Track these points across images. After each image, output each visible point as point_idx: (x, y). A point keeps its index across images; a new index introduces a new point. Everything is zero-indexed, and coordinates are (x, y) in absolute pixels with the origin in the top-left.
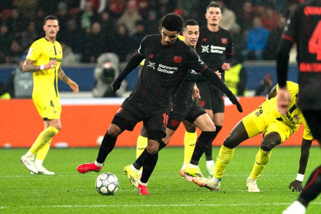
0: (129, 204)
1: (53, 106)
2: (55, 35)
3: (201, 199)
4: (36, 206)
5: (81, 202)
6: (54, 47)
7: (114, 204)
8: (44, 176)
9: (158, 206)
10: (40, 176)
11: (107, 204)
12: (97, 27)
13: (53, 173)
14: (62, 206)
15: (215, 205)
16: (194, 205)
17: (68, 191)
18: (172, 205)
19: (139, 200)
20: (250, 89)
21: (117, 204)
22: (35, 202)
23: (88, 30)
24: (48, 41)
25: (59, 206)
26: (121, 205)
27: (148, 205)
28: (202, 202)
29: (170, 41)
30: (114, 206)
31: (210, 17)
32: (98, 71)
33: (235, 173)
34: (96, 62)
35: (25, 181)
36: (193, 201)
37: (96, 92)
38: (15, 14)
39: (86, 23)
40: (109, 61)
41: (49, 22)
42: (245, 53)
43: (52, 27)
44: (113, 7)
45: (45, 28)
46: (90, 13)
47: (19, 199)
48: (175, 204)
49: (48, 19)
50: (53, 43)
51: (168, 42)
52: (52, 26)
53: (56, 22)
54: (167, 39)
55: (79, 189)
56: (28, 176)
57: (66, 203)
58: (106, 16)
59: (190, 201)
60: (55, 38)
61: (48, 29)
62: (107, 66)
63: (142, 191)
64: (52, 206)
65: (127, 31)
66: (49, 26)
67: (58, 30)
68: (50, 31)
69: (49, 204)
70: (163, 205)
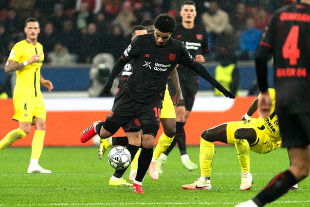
0: (124, 202)
1: (26, 109)
2: (36, 37)
3: (195, 197)
4: (33, 205)
5: (77, 200)
6: (36, 49)
7: (109, 202)
8: (41, 175)
9: (153, 204)
10: (37, 174)
11: (103, 202)
12: (92, 27)
13: (49, 172)
14: (59, 204)
15: (209, 204)
16: (188, 203)
17: (65, 189)
18: (167, 204)
19: (134, 199)
20: (244, 88)
21: (113, 202)
22: (32, 200)
23: (84, 31)
24: (29, 43)
25: (55, 204)
26: (116, 204)
27: (143, 203)
28: (196, 200)
29: (163, 41)
30: (110, 204)
31: (184, 15)
32: (94, 71)
33: (229, 172)
34: (91, 62)
35: (22, 180)
36: (187, 200)
37: (92, 91)
38: (12, 15)
39: (81, 23)
40: (104, 61)
41: (29, 24)
42: (237, 53)
43: (33, 29)
44: (108, 8)
45: (26, 30)
46: (86, 14)
47: (16, 198)
48: (169, 202)
49: (28, 21)
50: (35, 45)
51: (161, 43)
52: (33, 27)
53: (36, 24)
54: (160, 40)
55: (75, 188)
56: (25, 175)
57: (62, 202)
58: (101, 17)
59: (184, 199)
60: (36, 40)
61: (29, 31)
62: (102, 66)
63: (137, 189)
64: (49, 204)
65: (122, 32)
66: (30, 28)
67: (39, 32)
68: (30, 33)
69: (45, 202)
70: (158, 203)
